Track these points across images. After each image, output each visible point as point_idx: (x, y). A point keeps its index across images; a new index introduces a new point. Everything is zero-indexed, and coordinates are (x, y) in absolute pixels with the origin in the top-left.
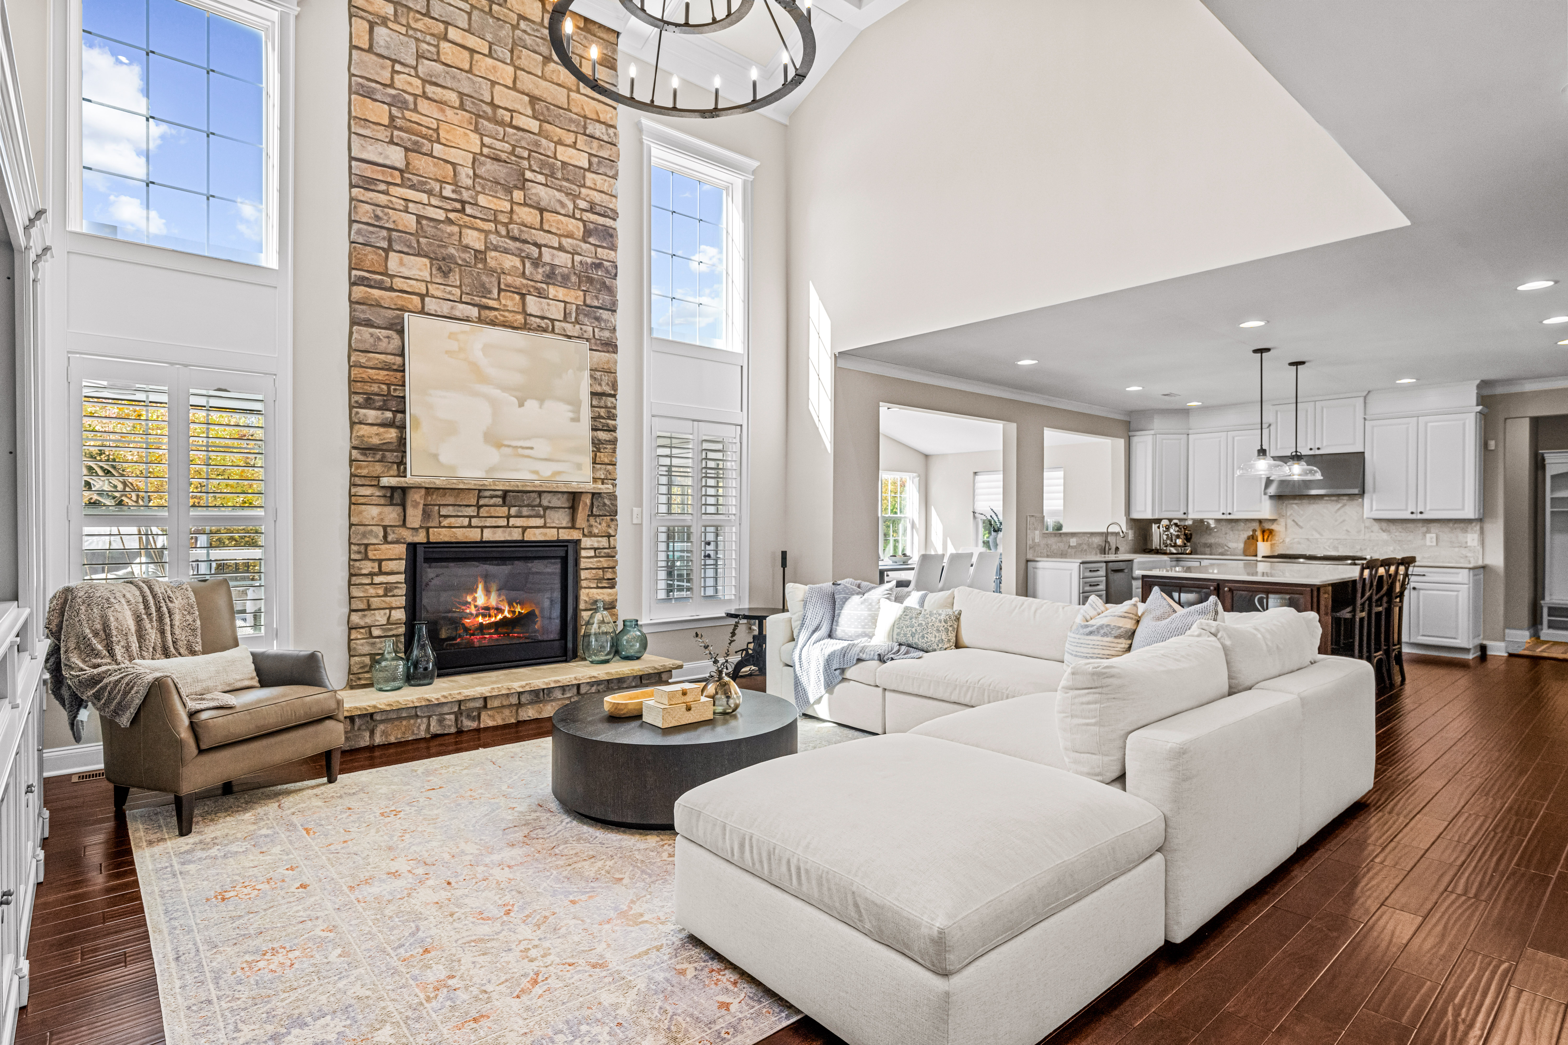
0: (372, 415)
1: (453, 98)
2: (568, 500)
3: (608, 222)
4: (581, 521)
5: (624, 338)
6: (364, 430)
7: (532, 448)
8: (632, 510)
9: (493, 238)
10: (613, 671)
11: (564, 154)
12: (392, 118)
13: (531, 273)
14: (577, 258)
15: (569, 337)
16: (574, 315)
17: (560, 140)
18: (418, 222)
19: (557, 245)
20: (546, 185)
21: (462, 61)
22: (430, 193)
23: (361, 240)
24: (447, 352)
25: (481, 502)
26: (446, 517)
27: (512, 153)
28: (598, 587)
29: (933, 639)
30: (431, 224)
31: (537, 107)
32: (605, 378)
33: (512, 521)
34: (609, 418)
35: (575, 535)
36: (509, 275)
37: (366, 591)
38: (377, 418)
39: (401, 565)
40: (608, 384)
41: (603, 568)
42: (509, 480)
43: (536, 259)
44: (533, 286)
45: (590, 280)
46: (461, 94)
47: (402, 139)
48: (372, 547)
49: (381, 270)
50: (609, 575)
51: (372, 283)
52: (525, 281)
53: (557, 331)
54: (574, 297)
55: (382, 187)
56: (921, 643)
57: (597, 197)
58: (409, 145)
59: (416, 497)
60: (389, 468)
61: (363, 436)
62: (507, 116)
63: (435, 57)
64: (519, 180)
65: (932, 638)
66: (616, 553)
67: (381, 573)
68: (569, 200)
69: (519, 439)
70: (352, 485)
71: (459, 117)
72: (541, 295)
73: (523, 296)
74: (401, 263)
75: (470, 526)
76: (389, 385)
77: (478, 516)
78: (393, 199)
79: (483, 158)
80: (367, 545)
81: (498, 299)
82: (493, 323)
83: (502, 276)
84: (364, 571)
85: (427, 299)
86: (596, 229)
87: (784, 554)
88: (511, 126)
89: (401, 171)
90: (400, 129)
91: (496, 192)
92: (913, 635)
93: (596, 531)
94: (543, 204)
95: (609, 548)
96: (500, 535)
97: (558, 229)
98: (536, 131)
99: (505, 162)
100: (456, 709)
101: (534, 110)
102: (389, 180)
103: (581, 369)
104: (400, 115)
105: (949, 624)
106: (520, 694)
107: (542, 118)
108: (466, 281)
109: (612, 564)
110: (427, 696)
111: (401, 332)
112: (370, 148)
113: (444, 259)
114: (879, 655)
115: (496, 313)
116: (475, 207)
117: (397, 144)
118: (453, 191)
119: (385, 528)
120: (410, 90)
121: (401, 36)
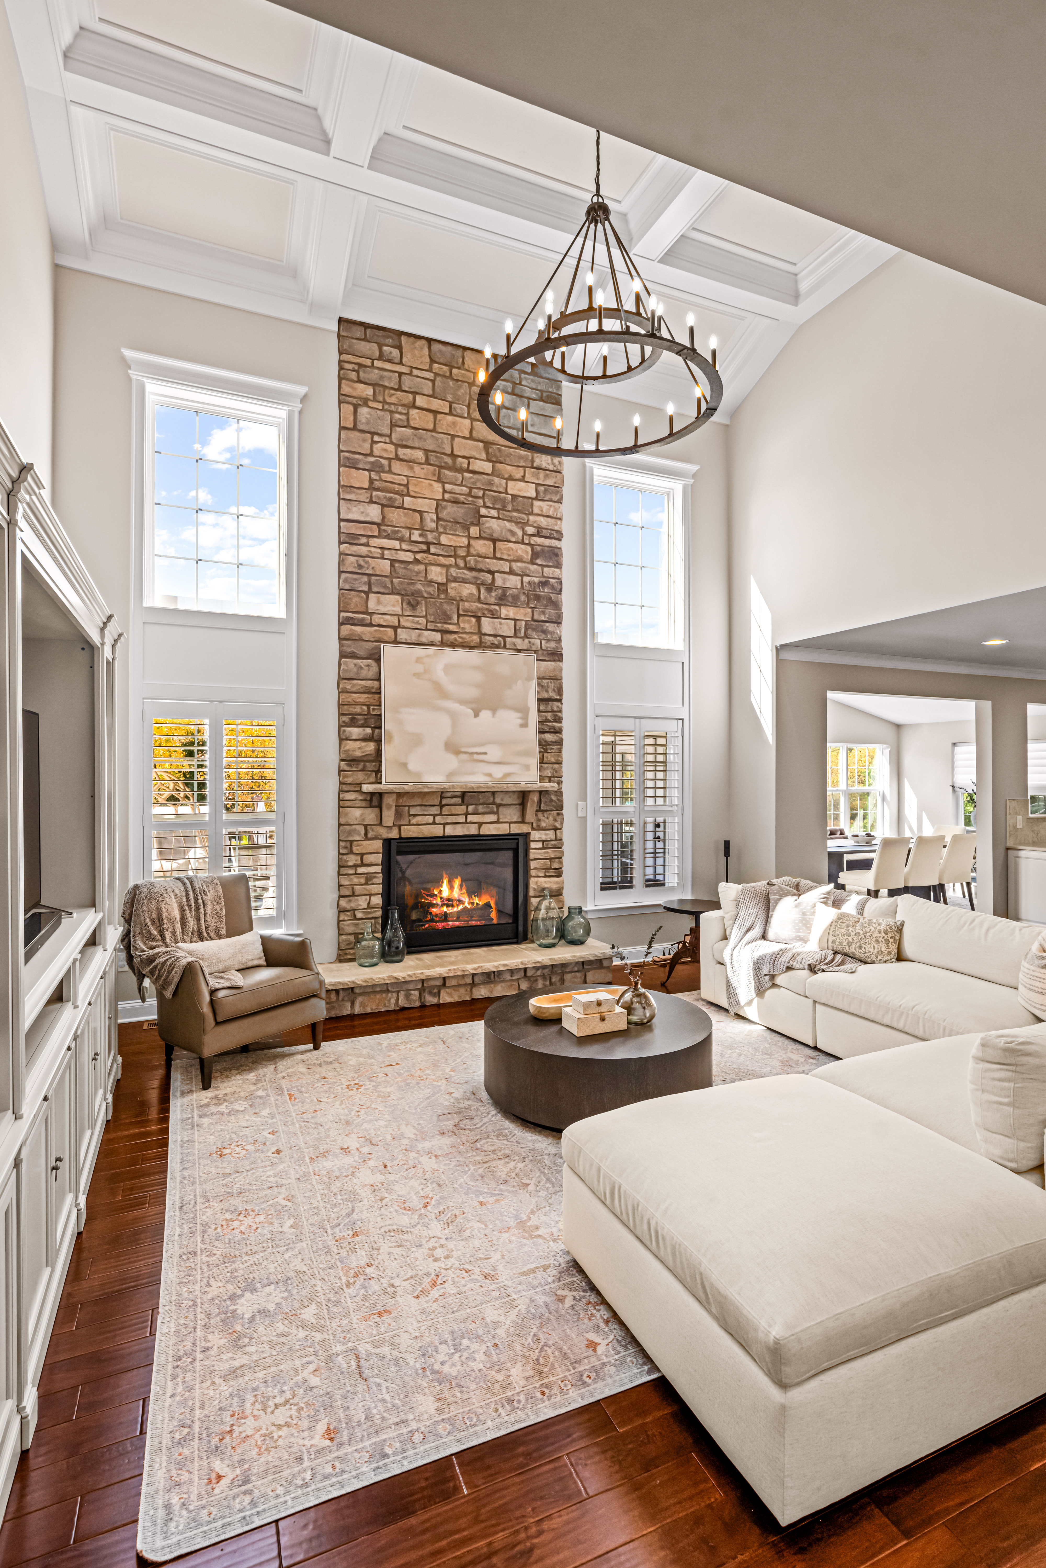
0: (355, 732)
1: (419, 455)
2: (518, 798)
3: (554, 543)
4: (530, 815)
5: (569, 648)
6: (350, 745)
7: (485, 753)
8: (577, 805)
9: (453, 572)
10: (556, 957)
11: (515, 488)
12: (371, 481)
13: (486, 598)
14: (526, 579)
15: (519, 651)
16: (523, 630)
17: (510, 476)
18: (392, 565)
19: (508, 570)
20: (498, 518)
21: (428, 422)
22: (401, 540)
23: (347, 587)
24: (415, 674)
25: (444, 802)
26: (415, 815)
27: (469, 494)
28: (546, 876)
29: (872, 950)
30: (402, 566)
31: (490, 450)
32: (552, 685)
33: (470, 818)
34: (555, 721)
35: (525, 829)
36: (467, 601)
37: (351, 880)
38: (360, 734)
39: (379, 858)
40: (554, 690)
41: (550, 859)
42: (466, 783)
43: (490, 584)
44: (487, 609)
45: (538, 598)
46: (426, 451)
47: (379, 498)
48: (355, 843)
49: (363, 610)
50: (556, 865)
51: (356, 622)
52: (480, 605)
53: (508, 646)
54: (523, 614)
55: (364, 540)
56: (858, 953)
57: (543, 522)
58: (384, 502)
59: (389, 801)
60: (369, 776)
61: (349, 750)
62: (464, 463)
63: (406, 424)
64: (475, 517)
65: (870, 949)
66: (562, 845)
67: (363, 864)
68: (519, 528)
69: (475, 746)
70: (341, 791)
71: (425, 471)
72: (495, 615)
73: (478, 619)
74: (379, 602)
75: (434, 823)
76: (368, 706)
77: (441, 814)
78: (373, 549)
79: (445, 503)
80: (352, 842)
81: (458, 623)
82: (453, 645)
83: (461, 603)
84: (350, 864)
85: (399, 630)
86: (543, 551)
87: (727, 844)
88: (468, 471)
89: (378, 525)
90: (378, 489)
91: (456, 530)
92: (849, 944)
93: (543, 825)
94: (495, 535)
95: (556, 840)
96: (459, 831)
97: (509, 555)
98: (490, 472)
99: (464, 503)
100: (420, 986)
101: (487, 453)
102: (370, 533)
103: (529, 679)
104: (377, 478)
105: (889, 935)
106: (473, 975)
107: (494, 459)
108: (431, 611)
109: (558, 855)
110: (395, 975)
111: (378, 660)
112: (354, 509)
113: (412, 594)
114: (810, 965)
115: (456, 636)
116: (438, 546)
117: (375, 503)
118: (420, 535)
119: (366, 826)
120: (385, 455)
121: (379, 412)
